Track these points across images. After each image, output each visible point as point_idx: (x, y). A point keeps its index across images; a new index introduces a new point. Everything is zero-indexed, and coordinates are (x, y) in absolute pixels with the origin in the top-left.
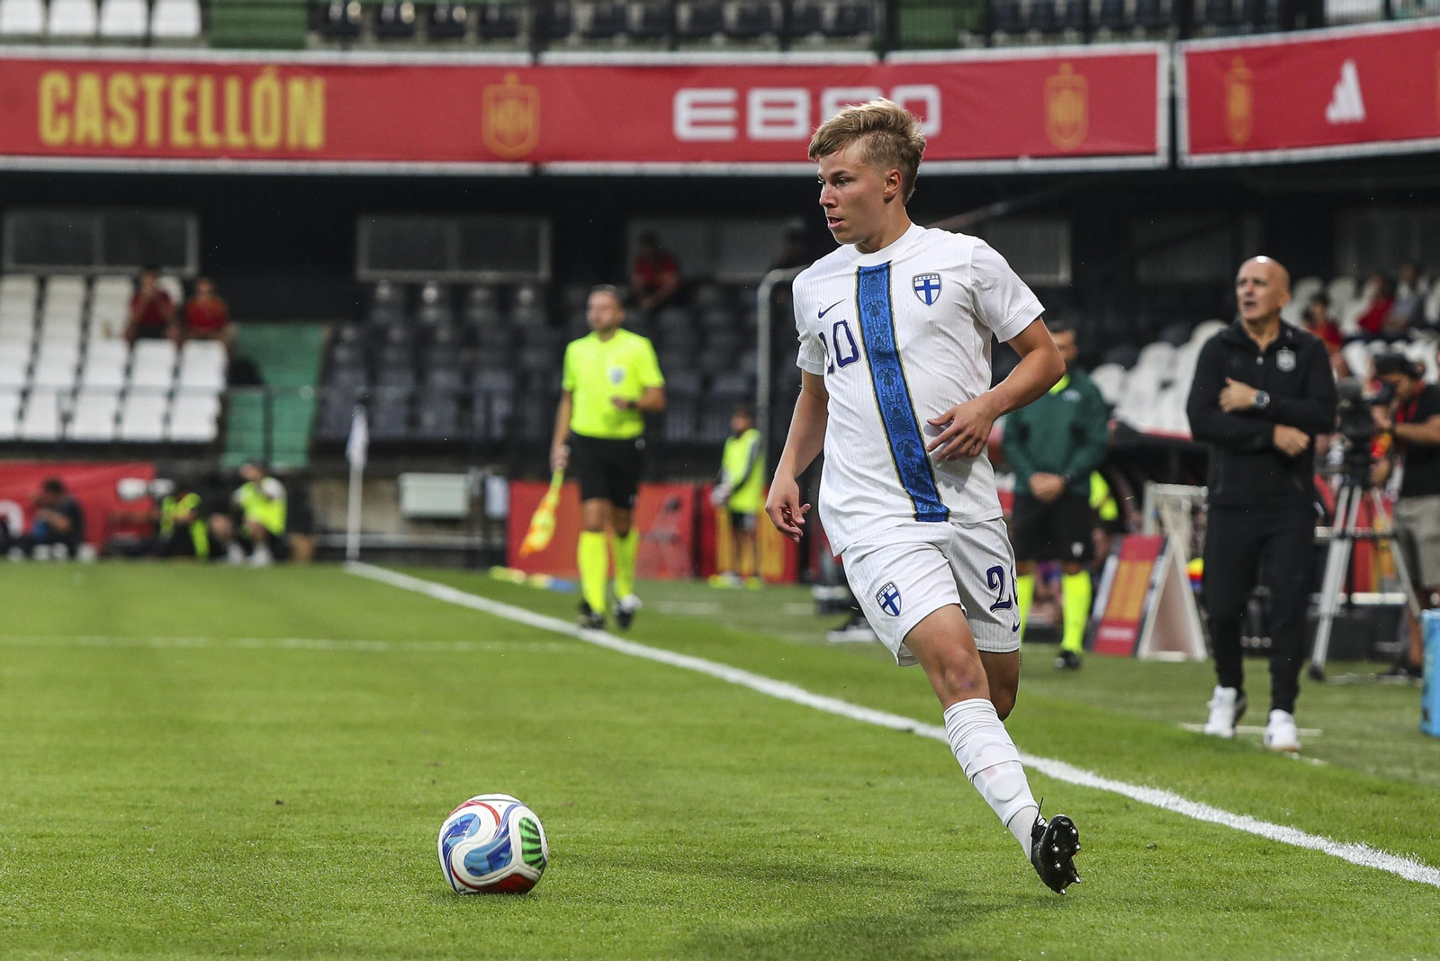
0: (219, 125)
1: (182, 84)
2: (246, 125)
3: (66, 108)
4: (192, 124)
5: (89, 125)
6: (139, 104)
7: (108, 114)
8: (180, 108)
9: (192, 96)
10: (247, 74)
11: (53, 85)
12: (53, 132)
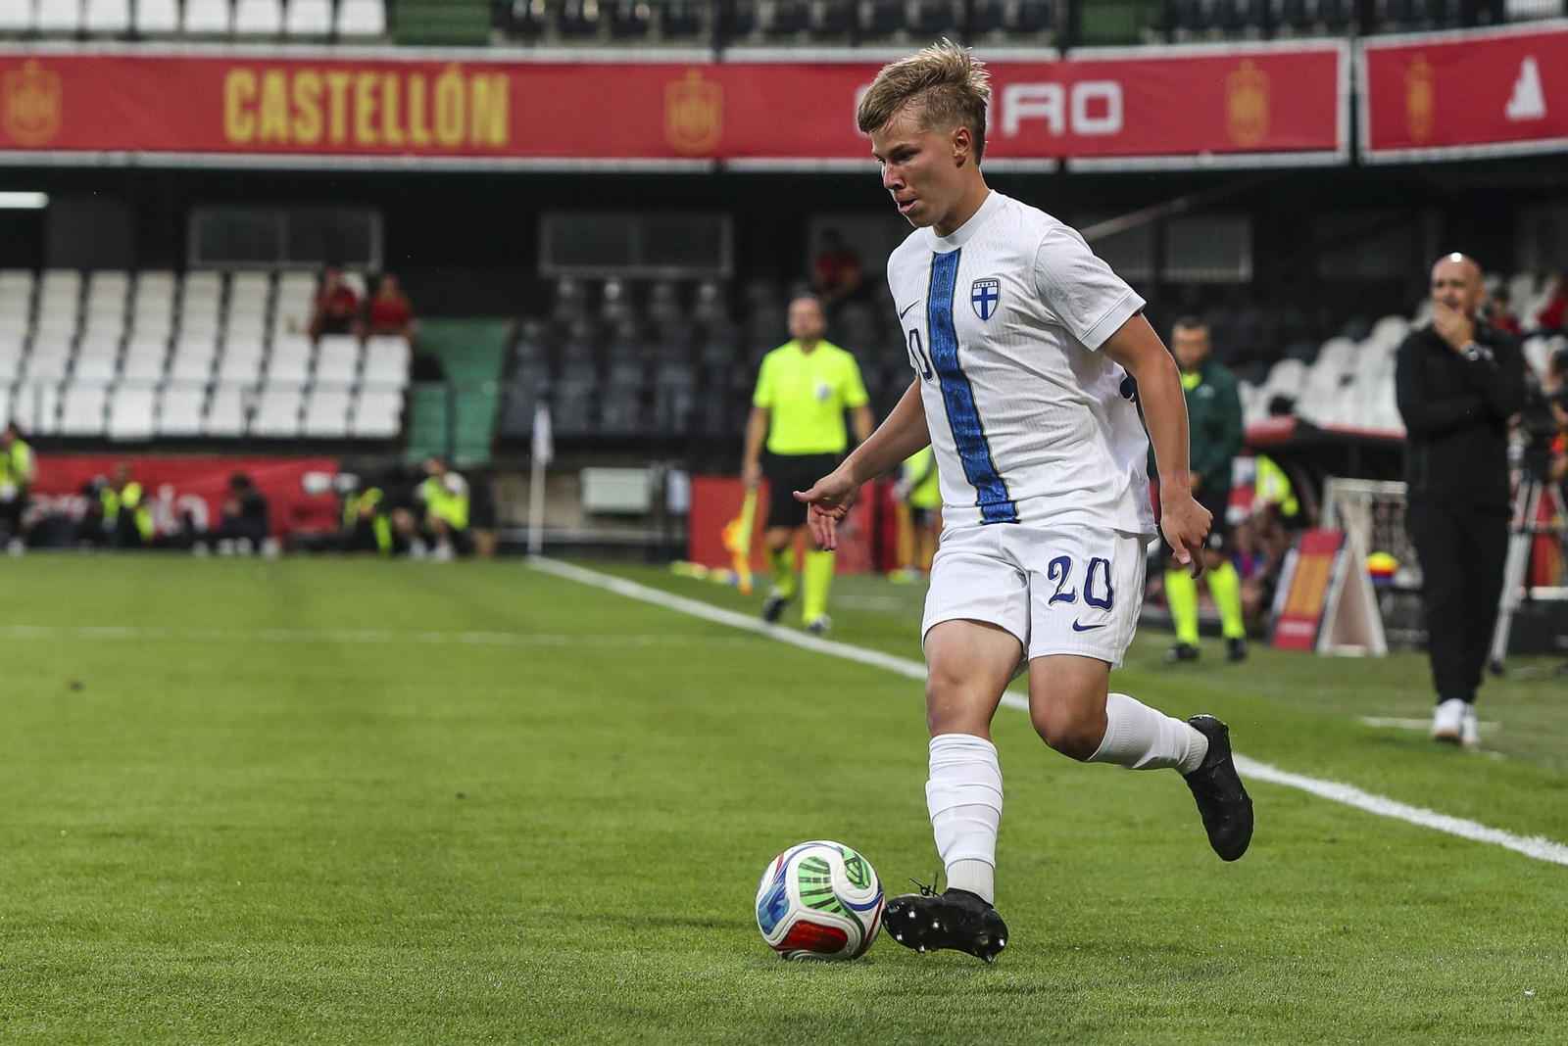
0: (403, 121)
1: (366, 81)
2: (430, 122)
3: (252, 105)
4: (376, 121)
5: (274, 122)
6: (324, 101)
7: (293, 111)
8: (365, 106)
9: (377, 93)
10: (432, 72)
11: (239, 83)
12: (238, 129)
